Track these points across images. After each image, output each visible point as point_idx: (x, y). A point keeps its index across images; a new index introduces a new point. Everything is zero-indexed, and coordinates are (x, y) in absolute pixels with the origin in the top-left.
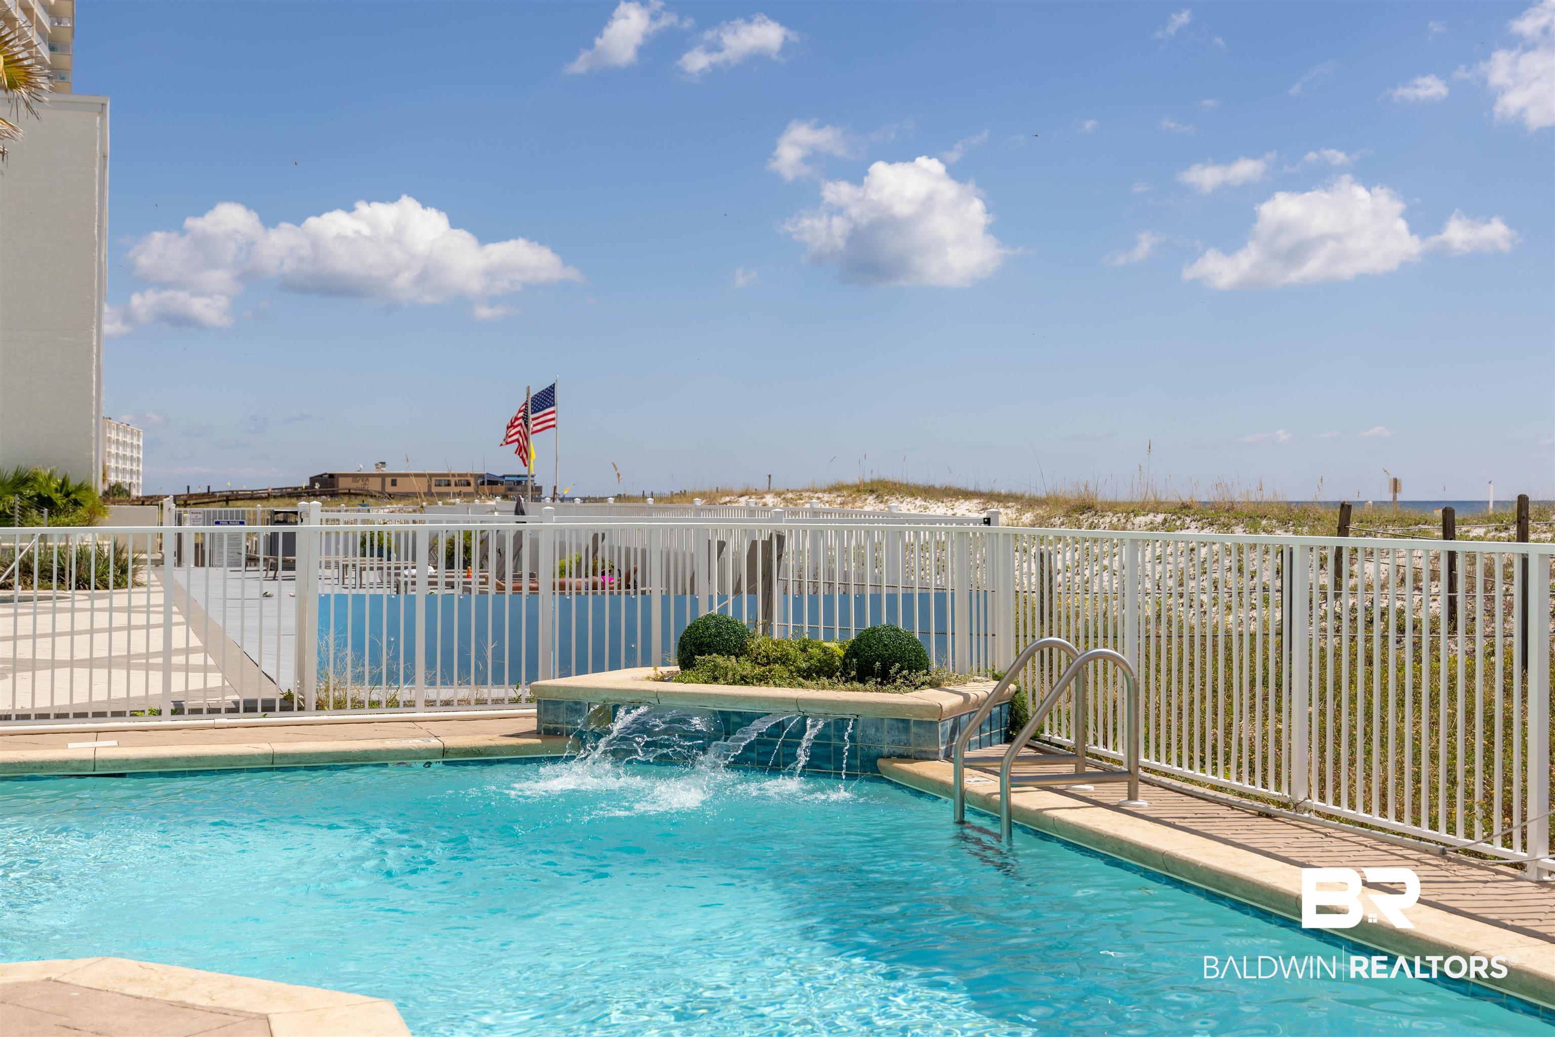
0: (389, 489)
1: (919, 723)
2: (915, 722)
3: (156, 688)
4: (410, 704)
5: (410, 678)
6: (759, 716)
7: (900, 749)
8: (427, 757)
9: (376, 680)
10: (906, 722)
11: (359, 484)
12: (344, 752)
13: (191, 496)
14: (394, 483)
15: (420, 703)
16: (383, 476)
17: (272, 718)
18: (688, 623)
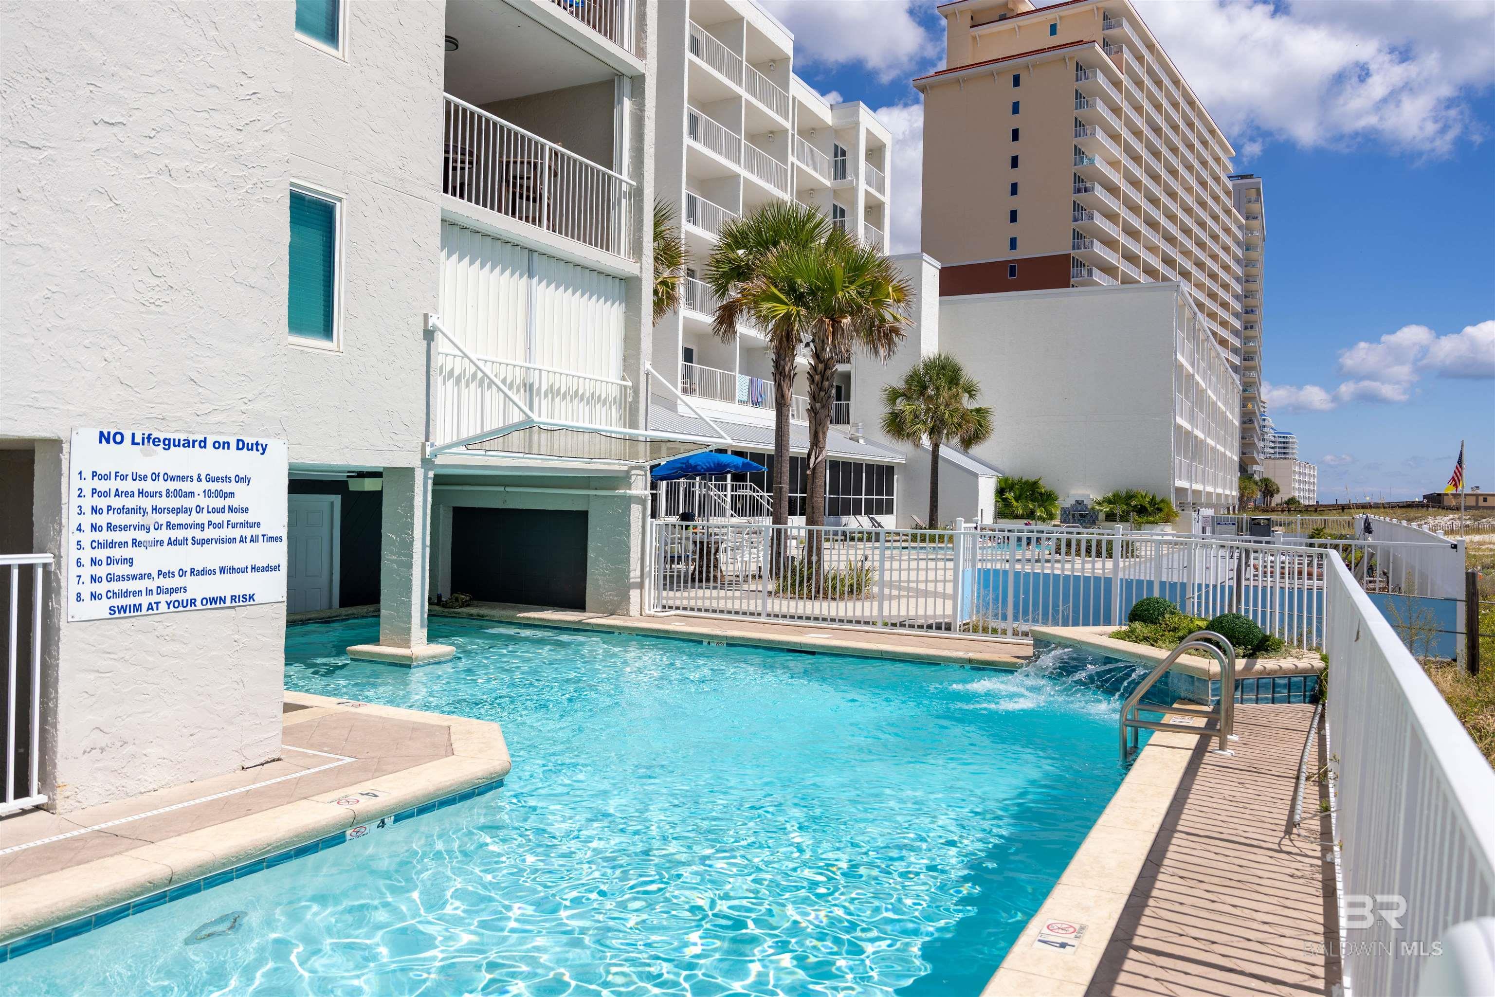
1: (1199, 680)
2: (1198, 679)
4: (1004, 632)
6: (1122, 661)
7: (1190, 696)
10: (1192, 677)
12: (917, 655)
14: (1485, 500)
15: (1010, 632)
17: (931, 633)
18: (1134, 603)
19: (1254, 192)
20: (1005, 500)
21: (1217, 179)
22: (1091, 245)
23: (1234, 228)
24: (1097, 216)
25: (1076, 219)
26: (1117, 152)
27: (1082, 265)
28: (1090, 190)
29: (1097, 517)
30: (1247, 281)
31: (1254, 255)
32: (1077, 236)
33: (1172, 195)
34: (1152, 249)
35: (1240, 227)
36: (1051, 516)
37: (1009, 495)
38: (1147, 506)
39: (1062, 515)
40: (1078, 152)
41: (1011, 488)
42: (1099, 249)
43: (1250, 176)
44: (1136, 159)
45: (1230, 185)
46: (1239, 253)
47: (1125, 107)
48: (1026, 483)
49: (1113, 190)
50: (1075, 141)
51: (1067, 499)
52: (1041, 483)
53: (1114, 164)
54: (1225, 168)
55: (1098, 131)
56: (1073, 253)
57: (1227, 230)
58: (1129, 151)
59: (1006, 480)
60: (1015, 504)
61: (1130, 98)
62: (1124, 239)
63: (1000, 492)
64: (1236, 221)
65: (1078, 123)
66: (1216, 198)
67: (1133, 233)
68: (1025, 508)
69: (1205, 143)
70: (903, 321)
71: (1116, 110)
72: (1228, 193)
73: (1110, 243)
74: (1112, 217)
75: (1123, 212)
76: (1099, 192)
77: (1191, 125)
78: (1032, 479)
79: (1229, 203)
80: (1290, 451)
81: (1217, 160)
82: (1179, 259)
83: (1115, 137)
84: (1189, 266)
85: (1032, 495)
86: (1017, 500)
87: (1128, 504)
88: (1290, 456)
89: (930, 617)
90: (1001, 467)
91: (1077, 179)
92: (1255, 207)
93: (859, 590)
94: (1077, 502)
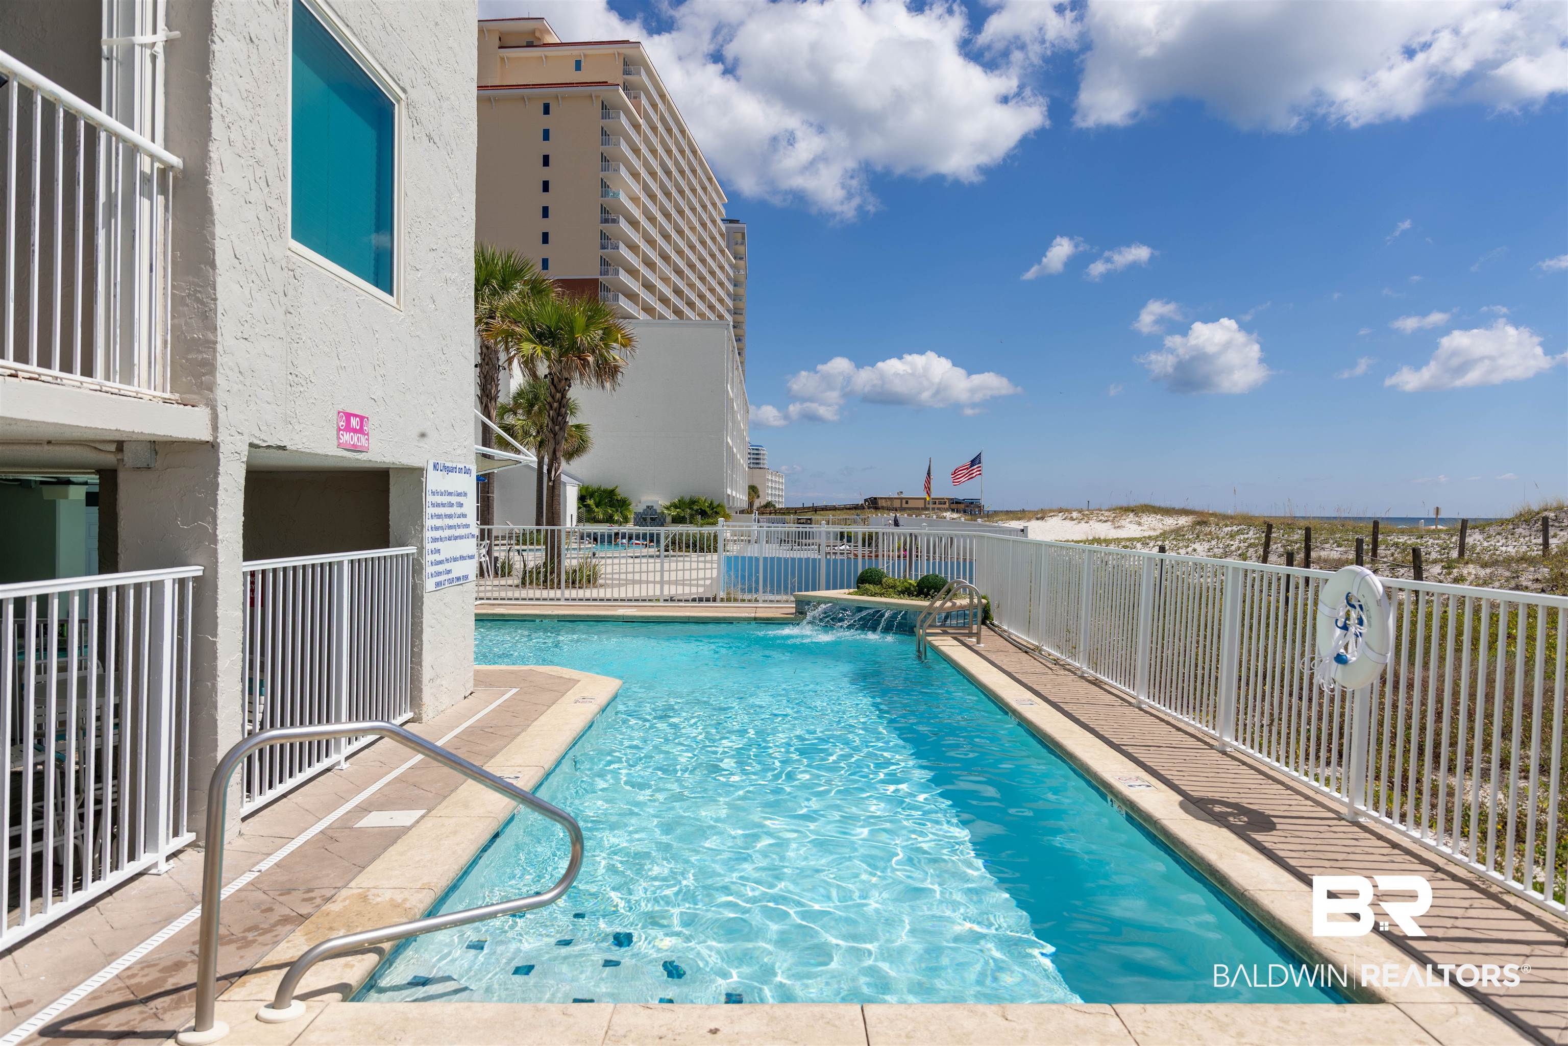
0: (904, 505)
3: (658, 593)
5: (757, 591)
8: (748, 620)
9: (750, 591)
11: (889, 503)
12: (716, 617)
13: (804, 508)
14: (907, 503)
16: (901, 499)
17: (702, 604)
19: (740, 235)
20: (587, 506)
21: (714, 222)
22: (617, 273)
23: (727, 267)
24: (622, 247)
25: (603, 247)
26: (637, 189)
27: (608, 290)
28: (614, 221)
29: (665, 520)
30: (735, 313)
31: (741, 291)
32: (604, 262)
33: (680, 232)
34: (665, 280)
35: (731, 265)
36: (626, 520)
37: (590, 502)
38: (707, 509)
39: (635, 519)
40: (604, 185)
41: (592, 495)
42: (623, 276)
43: (737, 222)
44: (652, 197)
45: (723, 227)
46: (731, 288)
47: (644, 150)
48: (605, 491)
49: (634, 223)
50: (602, 175)
51: (638, 506)
52: (618, 491)
53: (635, 200)
54: (720, 213)
55: (622, 168)
56: (601, 278)
57: (722, 268)
58: (646, 188)
59: (587, 488)
60: (596, 510)
61: (647, 141)
62: (643, 270)
63: (582, 499)
64: (728, 260)
65: (604, 159)
66: (713, 239)
67: (650, 265)
68: (605, 513)
69: (704, 189)
70: (620, 360)
71: (636, 151)
72: (722, 235)
73: (633, 272)
74: (633, 248)
75: (643, 245)
76: (623, 224)
77: (694, 171)
78: (610, 488)
79: (723, 244)
80: (761, 461)
81: (714, 205)
82: (686, 290)
83: (635, 175)
84: (693, 297)
85: (610, 501)
86: (597, 507)
87: (691, 509)
88: (761, 466)
89: (680, 595)
90: (579, 476)
91: (604, 210)
92: (741, 249)
93: (595, 579)
94: (648, 507)
